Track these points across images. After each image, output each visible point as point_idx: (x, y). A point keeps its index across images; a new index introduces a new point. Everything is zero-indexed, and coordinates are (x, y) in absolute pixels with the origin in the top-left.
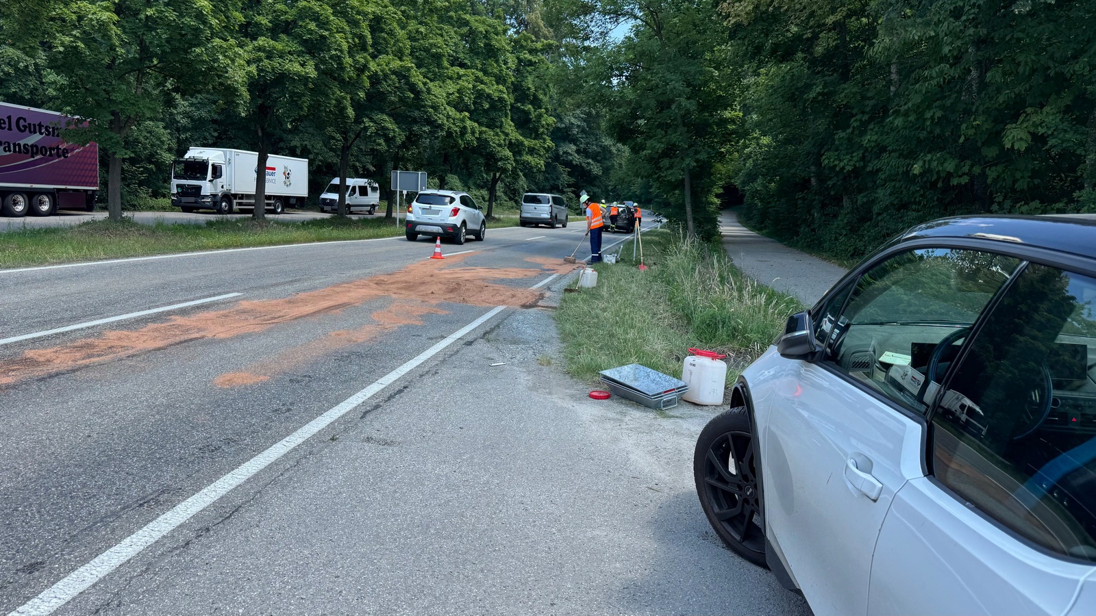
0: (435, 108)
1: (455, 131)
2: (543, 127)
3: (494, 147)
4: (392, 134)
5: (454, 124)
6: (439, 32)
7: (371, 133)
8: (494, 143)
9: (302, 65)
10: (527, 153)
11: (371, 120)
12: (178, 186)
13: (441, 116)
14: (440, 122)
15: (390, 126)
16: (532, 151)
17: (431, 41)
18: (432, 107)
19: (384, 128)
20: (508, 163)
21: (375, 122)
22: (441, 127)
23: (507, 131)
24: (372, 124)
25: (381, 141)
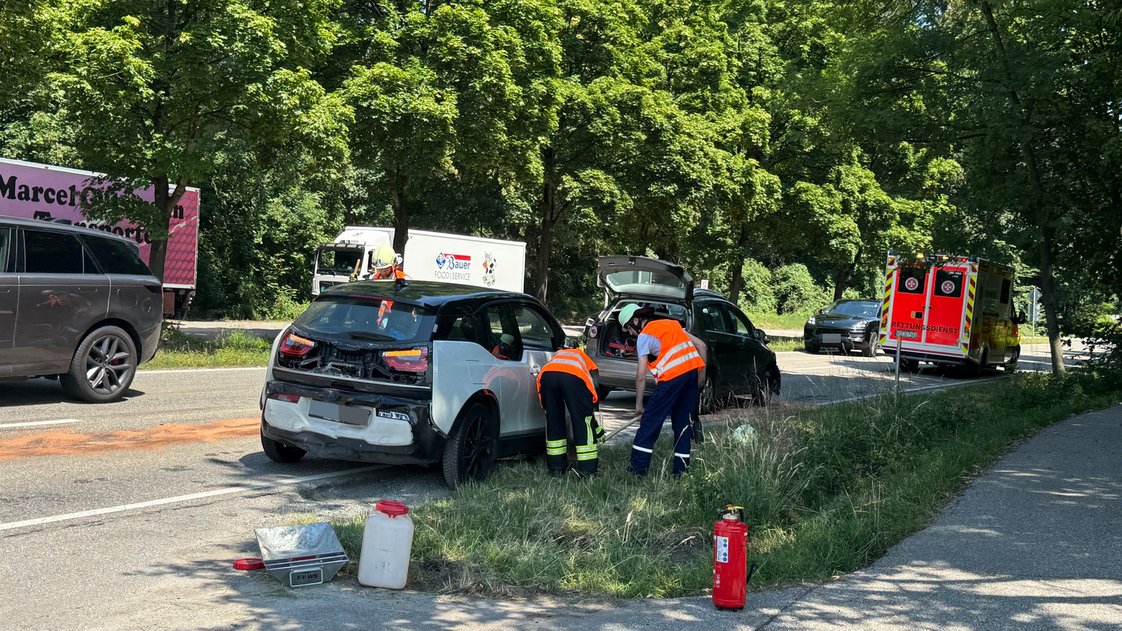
0: (687, 155)
1: (733, 191)
2: (932, 177)
3: (821, 215)
4: (609, 199)
5: (732, 179)
6: (717, 34)
7: (573, 198)
8: (821, 207)
9: (438, 101)
10: (899, 224)
11: (576, 178)
12: (322, 284)
13: (696, 166)
14: (694, 176)
15: (605, 187)
16: (907, 220)
17: (700, 49)
18: (682, 153)
19: (594, 191)
20: (850, 241)
21: (581, 181)
22: (696, 184)
23: (848, 187)
24: (575, 184)
25: (589, 210)
